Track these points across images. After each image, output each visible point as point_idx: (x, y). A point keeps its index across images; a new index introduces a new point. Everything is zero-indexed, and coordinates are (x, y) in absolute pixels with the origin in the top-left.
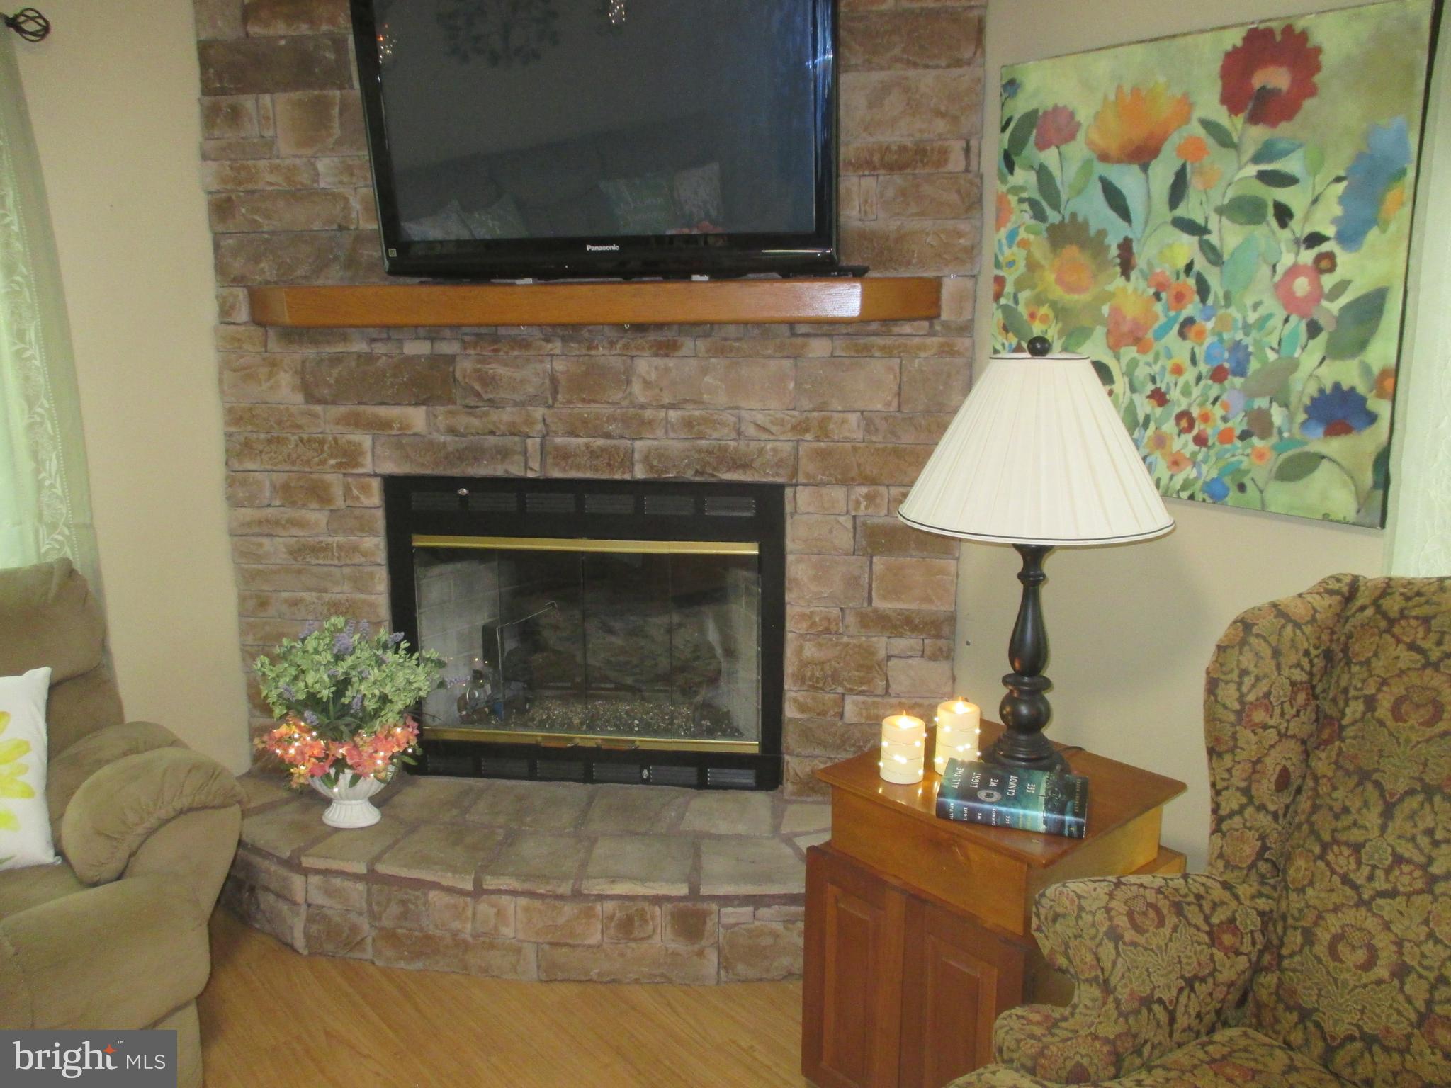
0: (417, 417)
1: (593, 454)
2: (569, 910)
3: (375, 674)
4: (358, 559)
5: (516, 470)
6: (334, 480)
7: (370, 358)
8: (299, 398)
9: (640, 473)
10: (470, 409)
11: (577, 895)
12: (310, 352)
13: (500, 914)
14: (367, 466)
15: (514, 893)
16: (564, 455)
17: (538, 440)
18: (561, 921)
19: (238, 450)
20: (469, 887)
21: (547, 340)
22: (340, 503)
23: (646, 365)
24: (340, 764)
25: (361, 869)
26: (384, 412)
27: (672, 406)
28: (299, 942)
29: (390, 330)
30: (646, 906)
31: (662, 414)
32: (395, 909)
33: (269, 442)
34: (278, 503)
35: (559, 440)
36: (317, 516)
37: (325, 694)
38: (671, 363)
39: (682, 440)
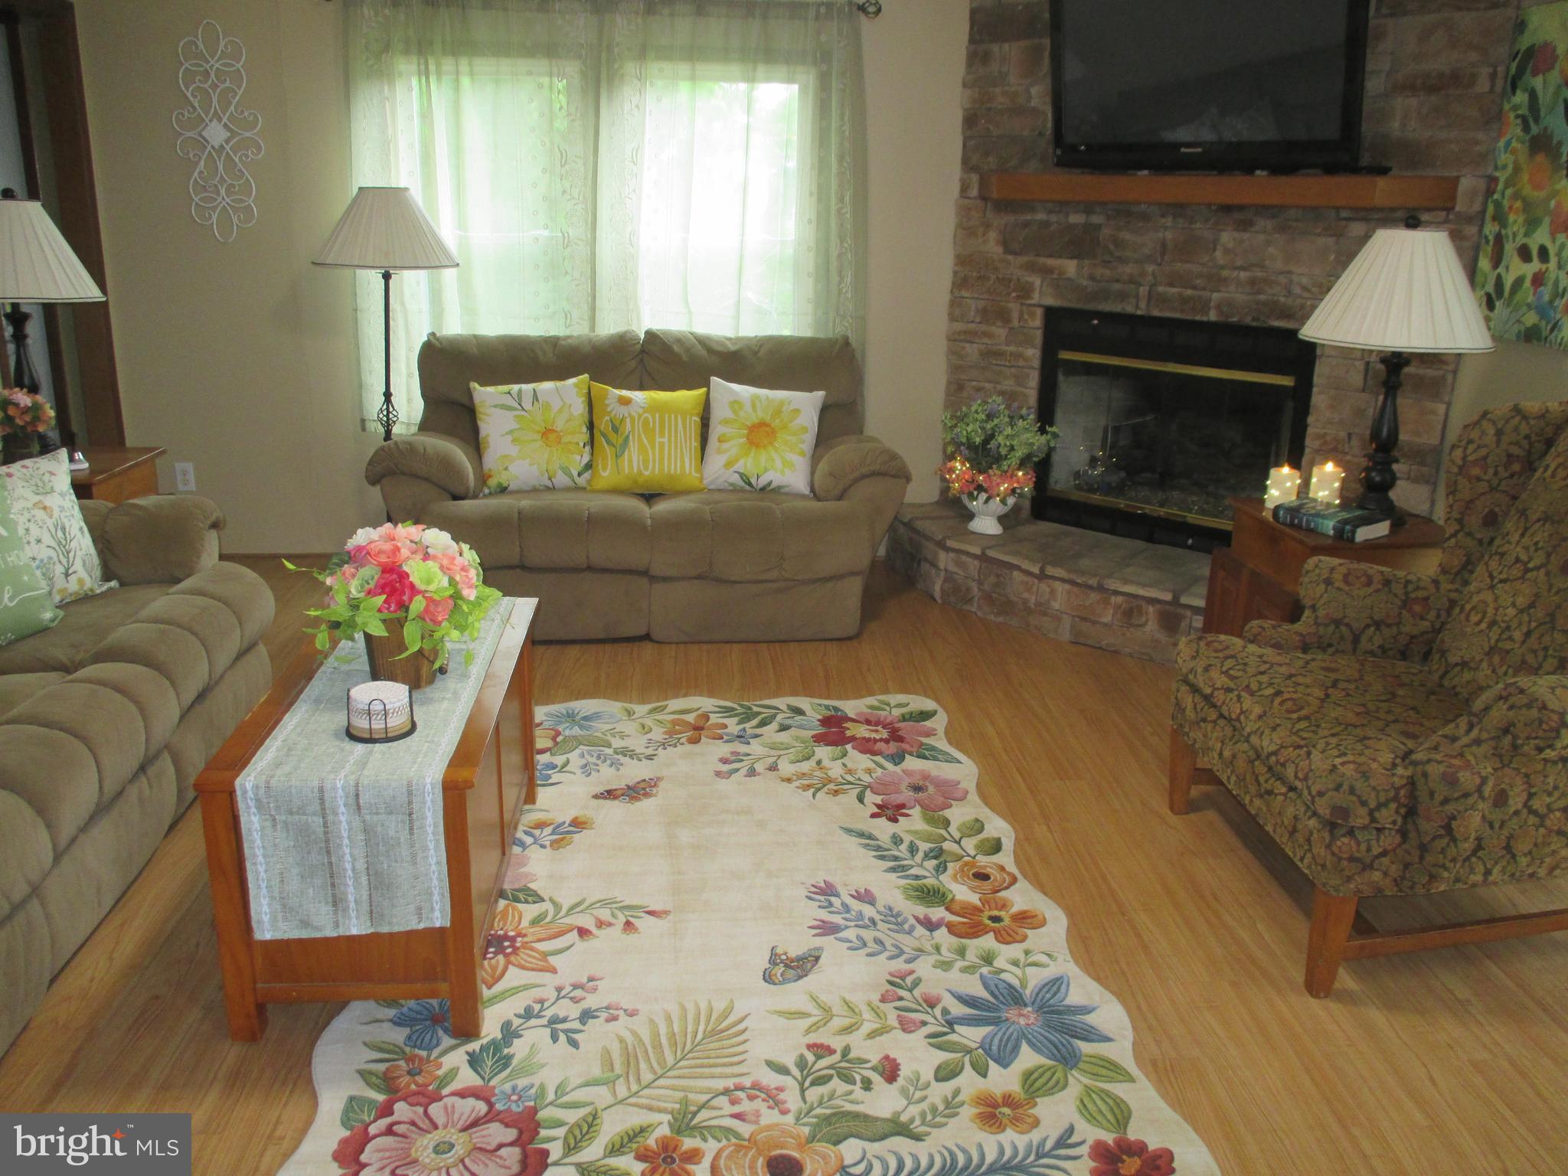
0: (1070, 267)
1: (1184, 300)
2: (1094, 596)
3: (1008, 431)
4: (1021, 363)
5: (1129, 309)
6: (1014, 307)
7: (1046, 224)
8: (1000, 250)
9: (1213, 316)
10: (1106, 263)
11: (1101, 588)
12: (1011, 219)
13: (1053, 592)
15: (1063, 580)
16: (1163, 300)
17: (1147, 288)
18: (1088, 603)
19: (960, 283)
20: (1036, 570)
21: (1163, 216)
22: (1015, 323)
23: (1227, 237)
24: (980, 488)
25: (977, 551)
26: (1050, 262)
27: (1243, 268)
28: (937, 595)
29: (1063, 206)
30: (1144, 604)
31: (1235, 274)
32: (992, 579)
33: (979, 278)
34: (978, 320)
35: (1161, 289)
36: (1000, 332)
37: (978, 440)
38: (1246, 236)
39: (1250, 294)
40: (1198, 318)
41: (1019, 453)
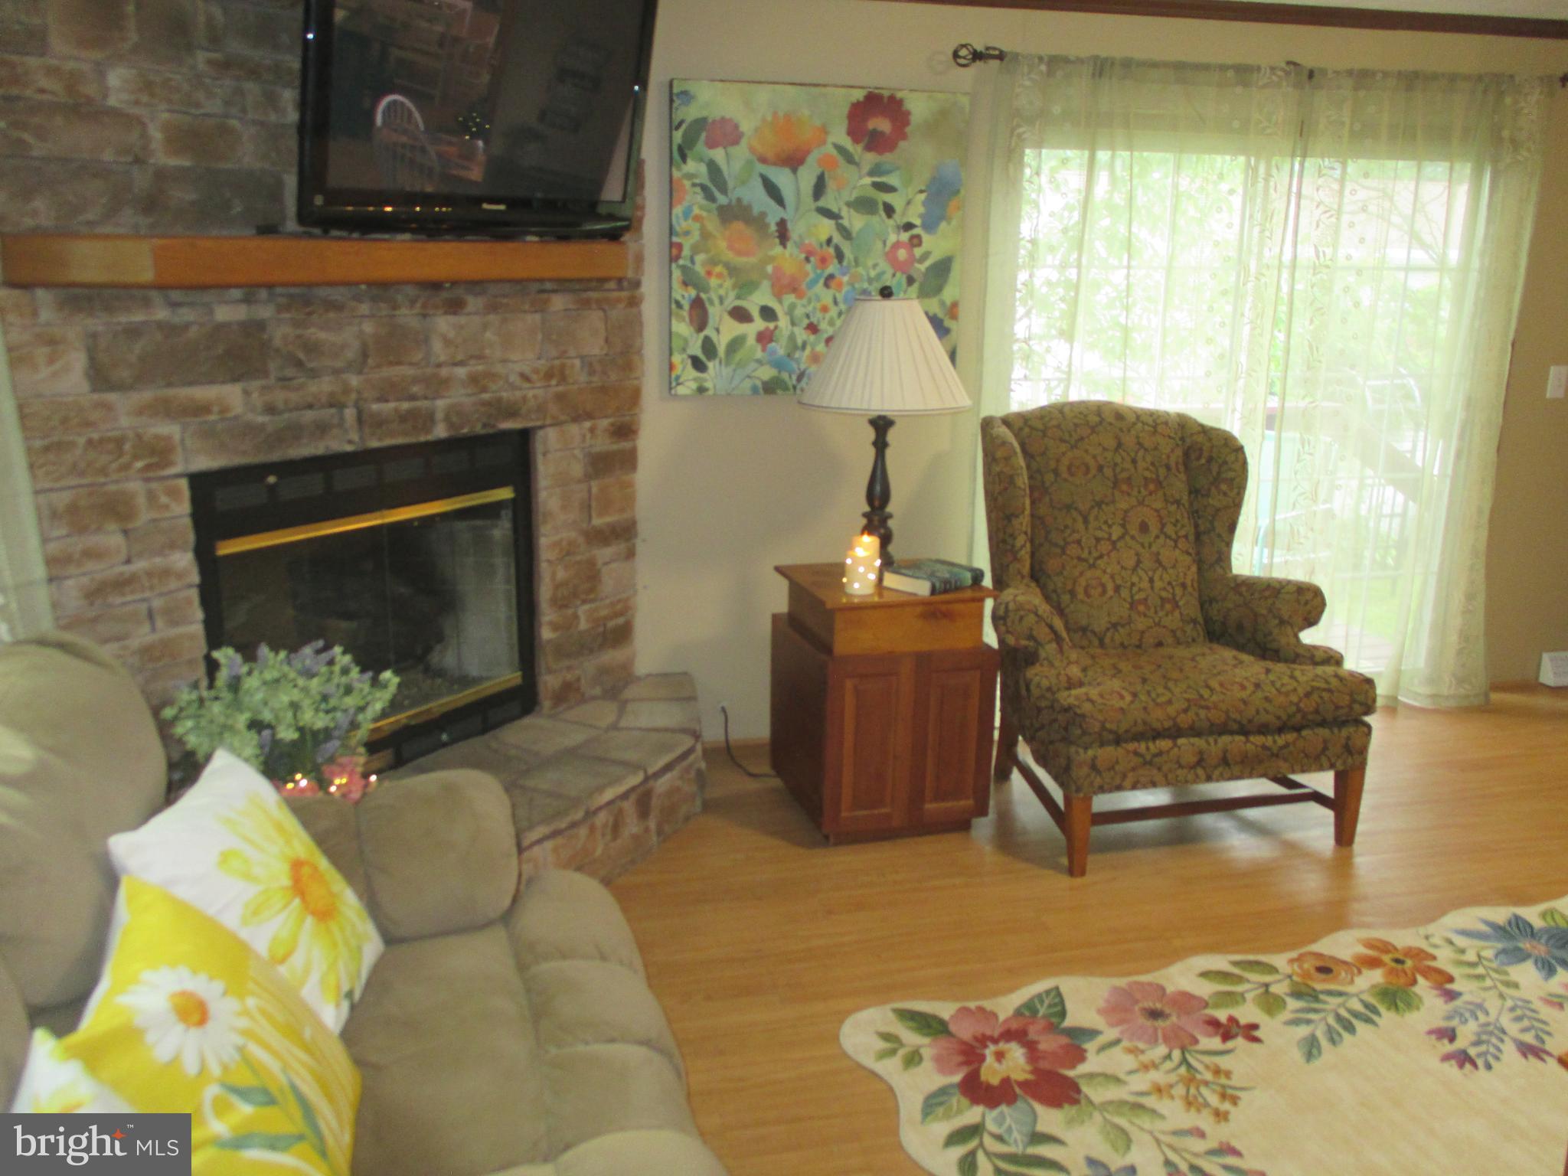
0: (232, 396)
1: (404, 418)
5: (336, 445)
6: (138, 489)
8: (89, 386)
9: (440, 432)
10: (284, 382)
11: (586, 815)
12: (101, 322)
14: (180, 464)
15: (543, 840)
16: (379, 423)
17: (353, 410)
21: (358, 300)
22: (142, 517)
23: (444, 324)
26: (200, 393)
27: (461, 363)
30: (622, 803)
31: (455, 371)
35: (375, 407)
36: (112, 539)
38: (460, 320)
39: (469, 395)
40: (422, 439)
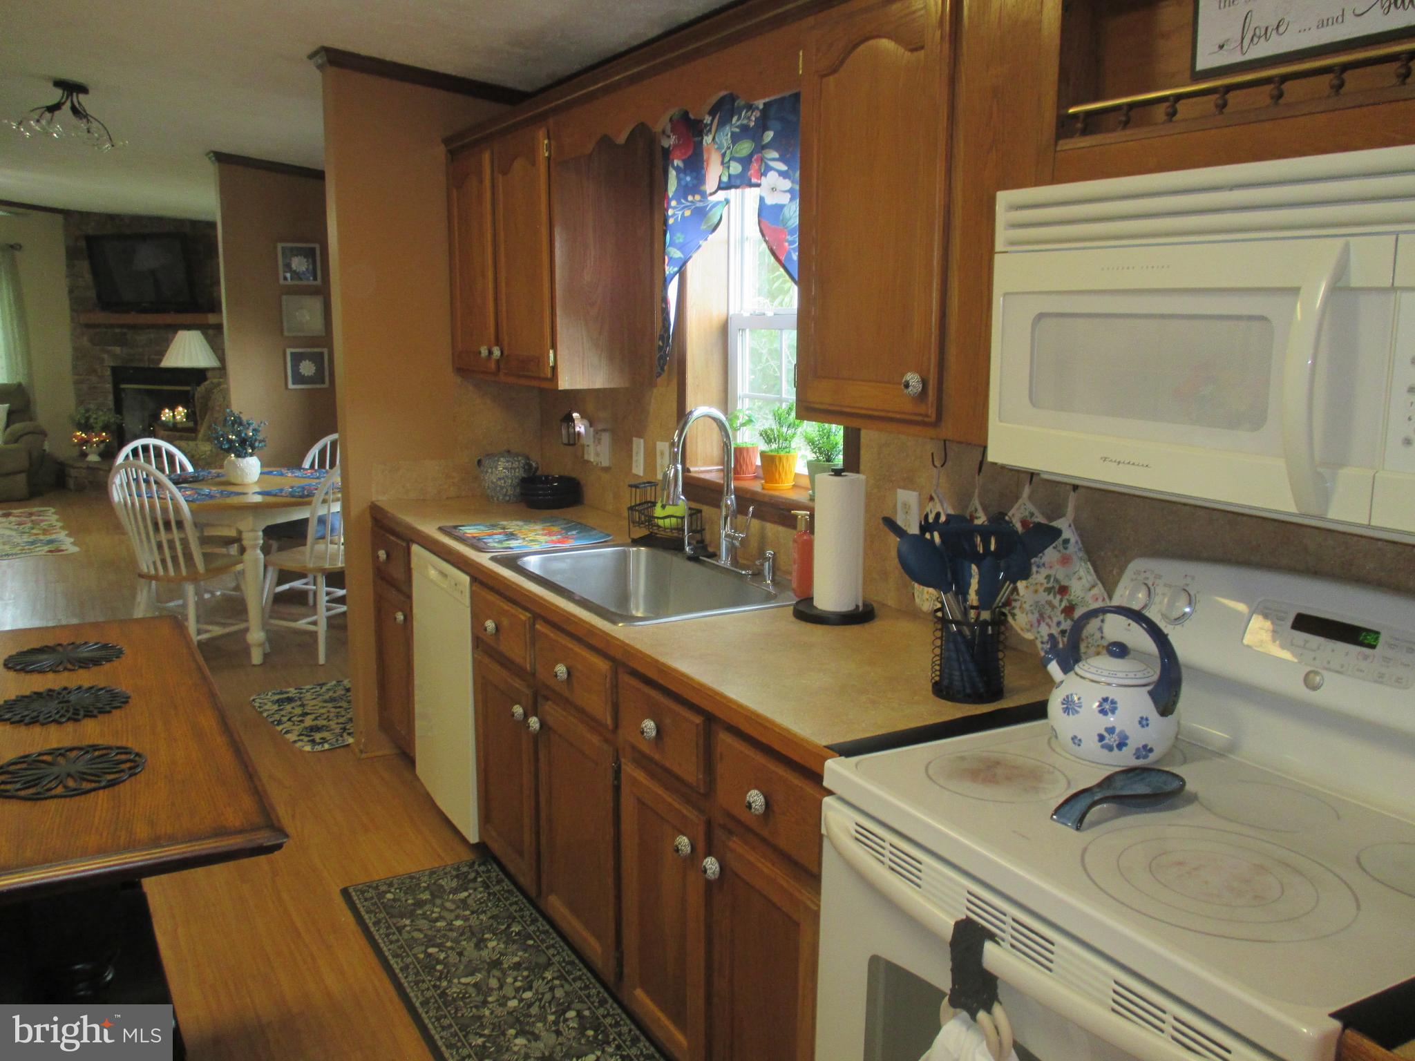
0: (117, 350)
4: (105, 391)
5: (142, 365)
6: (98, 367)
7: (106, 333)
10: (131, 348)
12: (92, 331)
14: (106, 363)
19: (75, 359)
26: (110, 348)
29: (111, 326)
33: (83, 356)
34: (85, 374)
35: (153, 357)
36: (94, 379)
41: (100, 424)
